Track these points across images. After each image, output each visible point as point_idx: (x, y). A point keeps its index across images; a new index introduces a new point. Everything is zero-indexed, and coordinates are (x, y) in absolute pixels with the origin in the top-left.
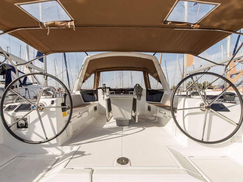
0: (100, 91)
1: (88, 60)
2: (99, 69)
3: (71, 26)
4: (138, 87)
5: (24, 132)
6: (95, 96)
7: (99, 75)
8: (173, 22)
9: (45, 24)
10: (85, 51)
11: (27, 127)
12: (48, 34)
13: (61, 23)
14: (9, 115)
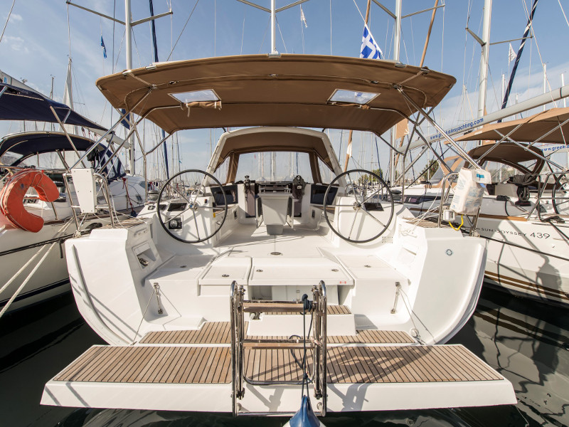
0: (241, 188)
1: (226, 139)
2: (238, 150)
3: (218, 107)
4: (299, 180)
5: (179, 233)
6: (234, 195)
7: (237, 160)
8: (338, 102)
9: (187, 105)
10: (223, 127)
11: (181, 228)
12: (188, 115)
13: (207, 104)
14: (163, 214)
